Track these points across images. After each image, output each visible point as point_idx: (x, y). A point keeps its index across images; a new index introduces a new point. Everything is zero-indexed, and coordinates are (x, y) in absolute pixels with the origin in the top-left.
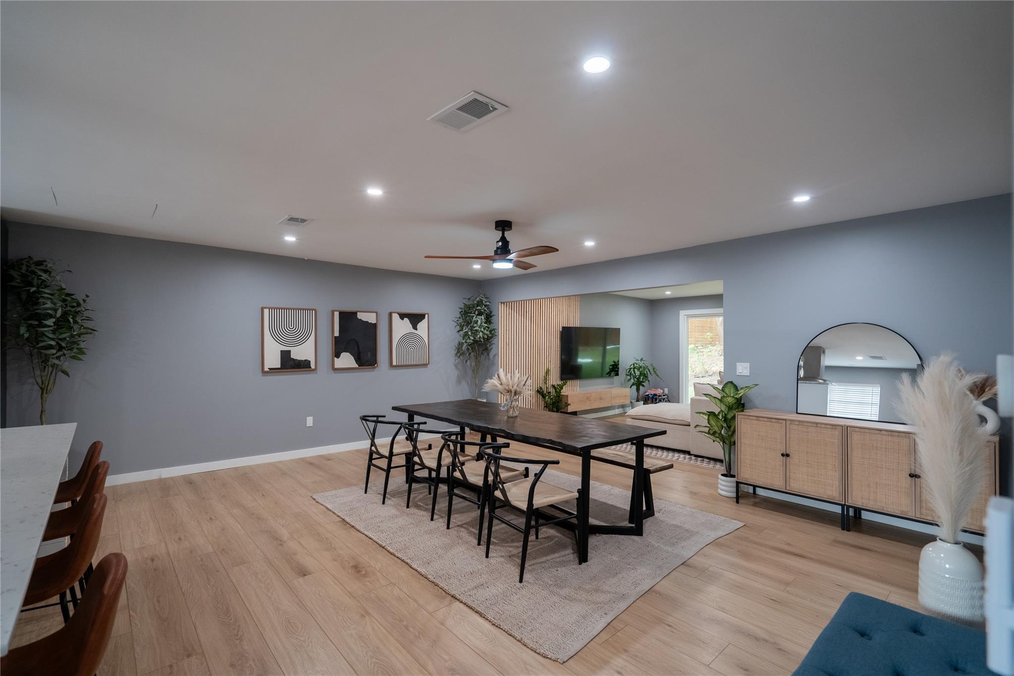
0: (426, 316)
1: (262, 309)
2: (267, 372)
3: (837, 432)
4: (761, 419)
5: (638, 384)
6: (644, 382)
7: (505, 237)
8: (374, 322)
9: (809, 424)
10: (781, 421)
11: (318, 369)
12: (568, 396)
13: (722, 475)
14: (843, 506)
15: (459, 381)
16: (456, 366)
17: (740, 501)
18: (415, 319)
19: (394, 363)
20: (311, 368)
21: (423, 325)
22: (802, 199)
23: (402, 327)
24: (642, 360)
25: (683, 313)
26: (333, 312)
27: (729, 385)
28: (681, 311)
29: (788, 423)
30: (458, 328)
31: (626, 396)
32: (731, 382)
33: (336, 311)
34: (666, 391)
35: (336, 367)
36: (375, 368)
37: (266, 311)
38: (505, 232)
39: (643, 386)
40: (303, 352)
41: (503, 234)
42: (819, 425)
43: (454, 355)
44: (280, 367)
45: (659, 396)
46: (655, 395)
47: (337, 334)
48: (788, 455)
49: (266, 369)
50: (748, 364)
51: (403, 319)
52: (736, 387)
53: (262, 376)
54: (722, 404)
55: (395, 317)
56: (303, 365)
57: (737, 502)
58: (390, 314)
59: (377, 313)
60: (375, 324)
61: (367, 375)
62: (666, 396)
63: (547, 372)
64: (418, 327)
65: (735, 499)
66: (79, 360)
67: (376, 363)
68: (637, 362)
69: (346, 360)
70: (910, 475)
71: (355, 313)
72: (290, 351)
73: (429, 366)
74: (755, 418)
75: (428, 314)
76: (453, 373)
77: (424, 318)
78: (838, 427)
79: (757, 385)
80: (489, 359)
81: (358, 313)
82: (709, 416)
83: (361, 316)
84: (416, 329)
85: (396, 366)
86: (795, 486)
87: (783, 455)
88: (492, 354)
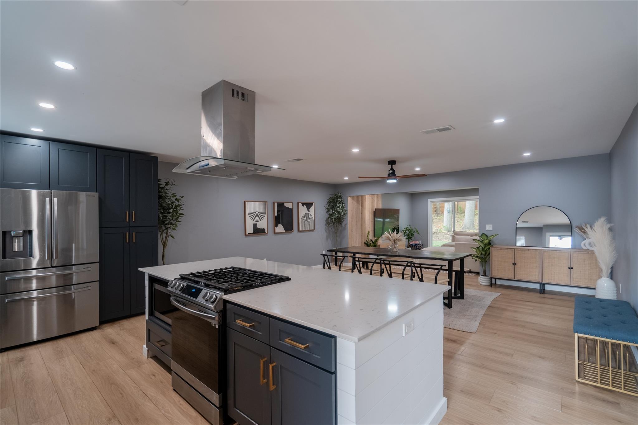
0: (313, 204)
1: (245, 202)
2: (247, 235)
3: (538, 253)
4: (503, 249)
5: (409, 238)
6: (412, 237)
8: (291, 208)
9: (525, 250)
10: (512, 249)
11: (268, 233)
12: (379, 245)
13: (482, 276)
14: (540, 284)
15: (327, 239)
16: (326, 230)
17: (492, 286)
18: (308, 205)
19: (300, 230)
20: (265, 233)
21: (312, 209)
22: (527, 154)
23: (303, 210)
24: (410, 225)
25: (429, 200)
26: (274, 203)
27: (483, 235)
28: (428, 199)
29: (515, 250)
30: (327, 210)
31: (403, 245)
32: (484, 234)
33: (276, 202)
34: (420, 242)
35: (276, 232)
36: (292, 232)
37: (247, 203)
39: (411, 239)
40: (262, 224)
41: (392, 166)
42: (530, 250)
43: (325, 225)
44: (252, 232)
45: (419, 245)
46: (416, 244)
47: (276, 215)
48: (515, 264)
49: (247, 234)
50: (492, 225)
51: (303, 206)
52: (487, 236)
53: (245, 237)
54: (482, 244)
55: (300, 205)
56: (262, 231)
57: (491, 287)
58: (298, 203)
59: (292, 203)
60: (292, 209)
61: (289, 236)
62: (422, 245)
63: (369, 233)
64: (310, 210)
65: (490, 286)
66: (175, 230)
67: (292, 229)
68: (408, 227)
69: (280, 228)
70: (569, 268)
71: (283, 204)
72: (256, 224)
73: (314, 231)
74: (500, 249)
75: (314, 203)
76: (325, 234)
77: (312, 205)
78: (538, 250)
79: (498, 234)
80: (342, 226)
81: (285, 203)
82: (477, 249)
83: (286, 205)
84: (309, 211)
85: (301, 231)
86: (518, 277)
87: (513, 264)
88: (343, 224)
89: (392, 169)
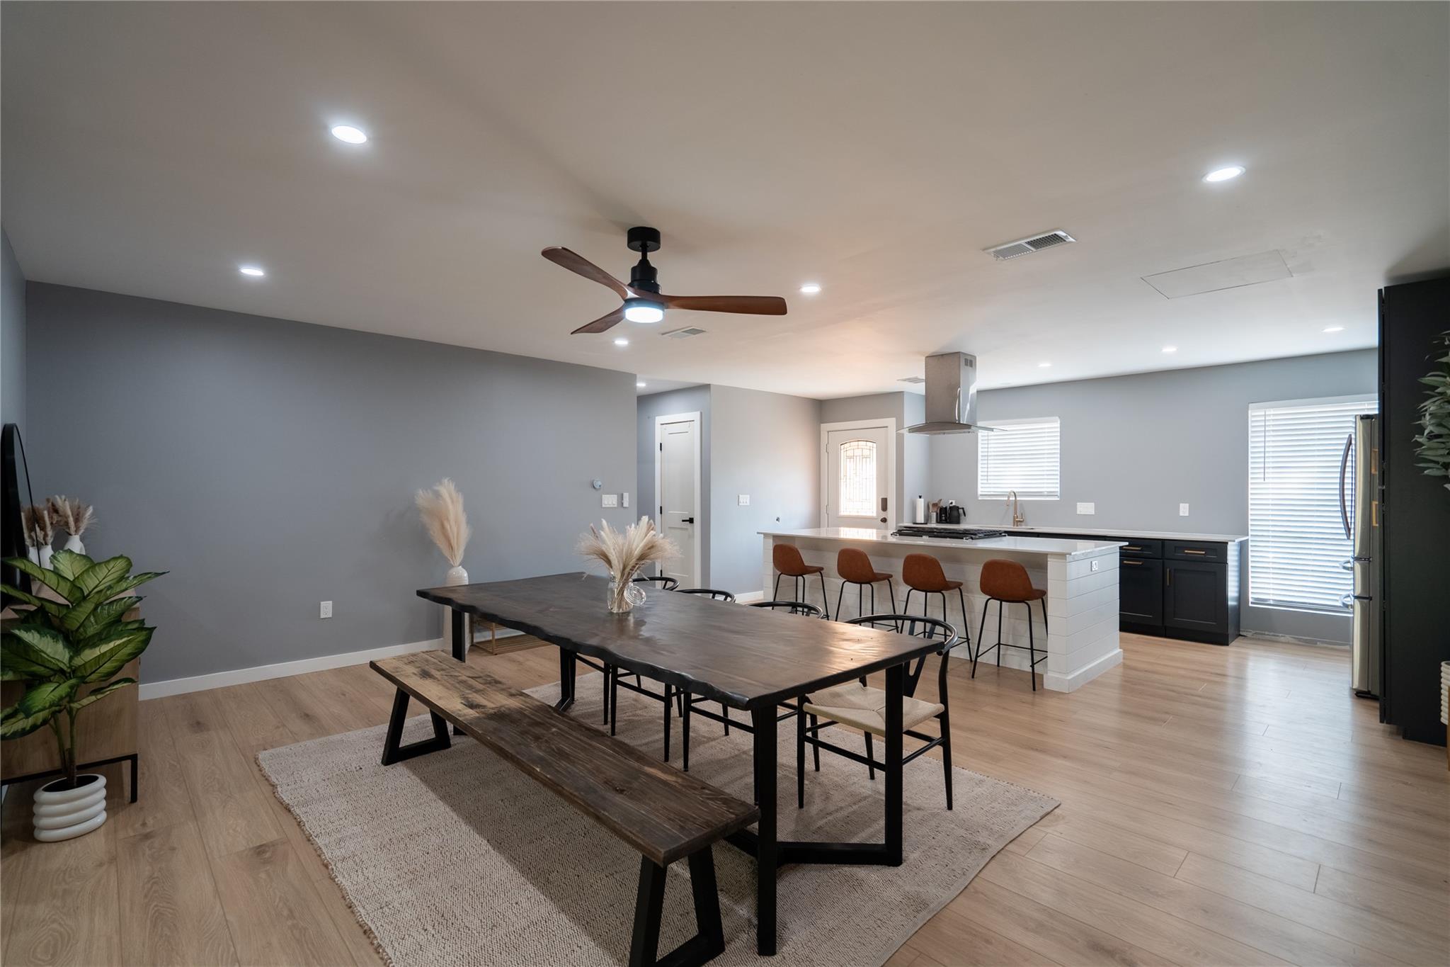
7: (648, 261)
38: (649, 254)
41: (644, 256)
89: (644, 262)
